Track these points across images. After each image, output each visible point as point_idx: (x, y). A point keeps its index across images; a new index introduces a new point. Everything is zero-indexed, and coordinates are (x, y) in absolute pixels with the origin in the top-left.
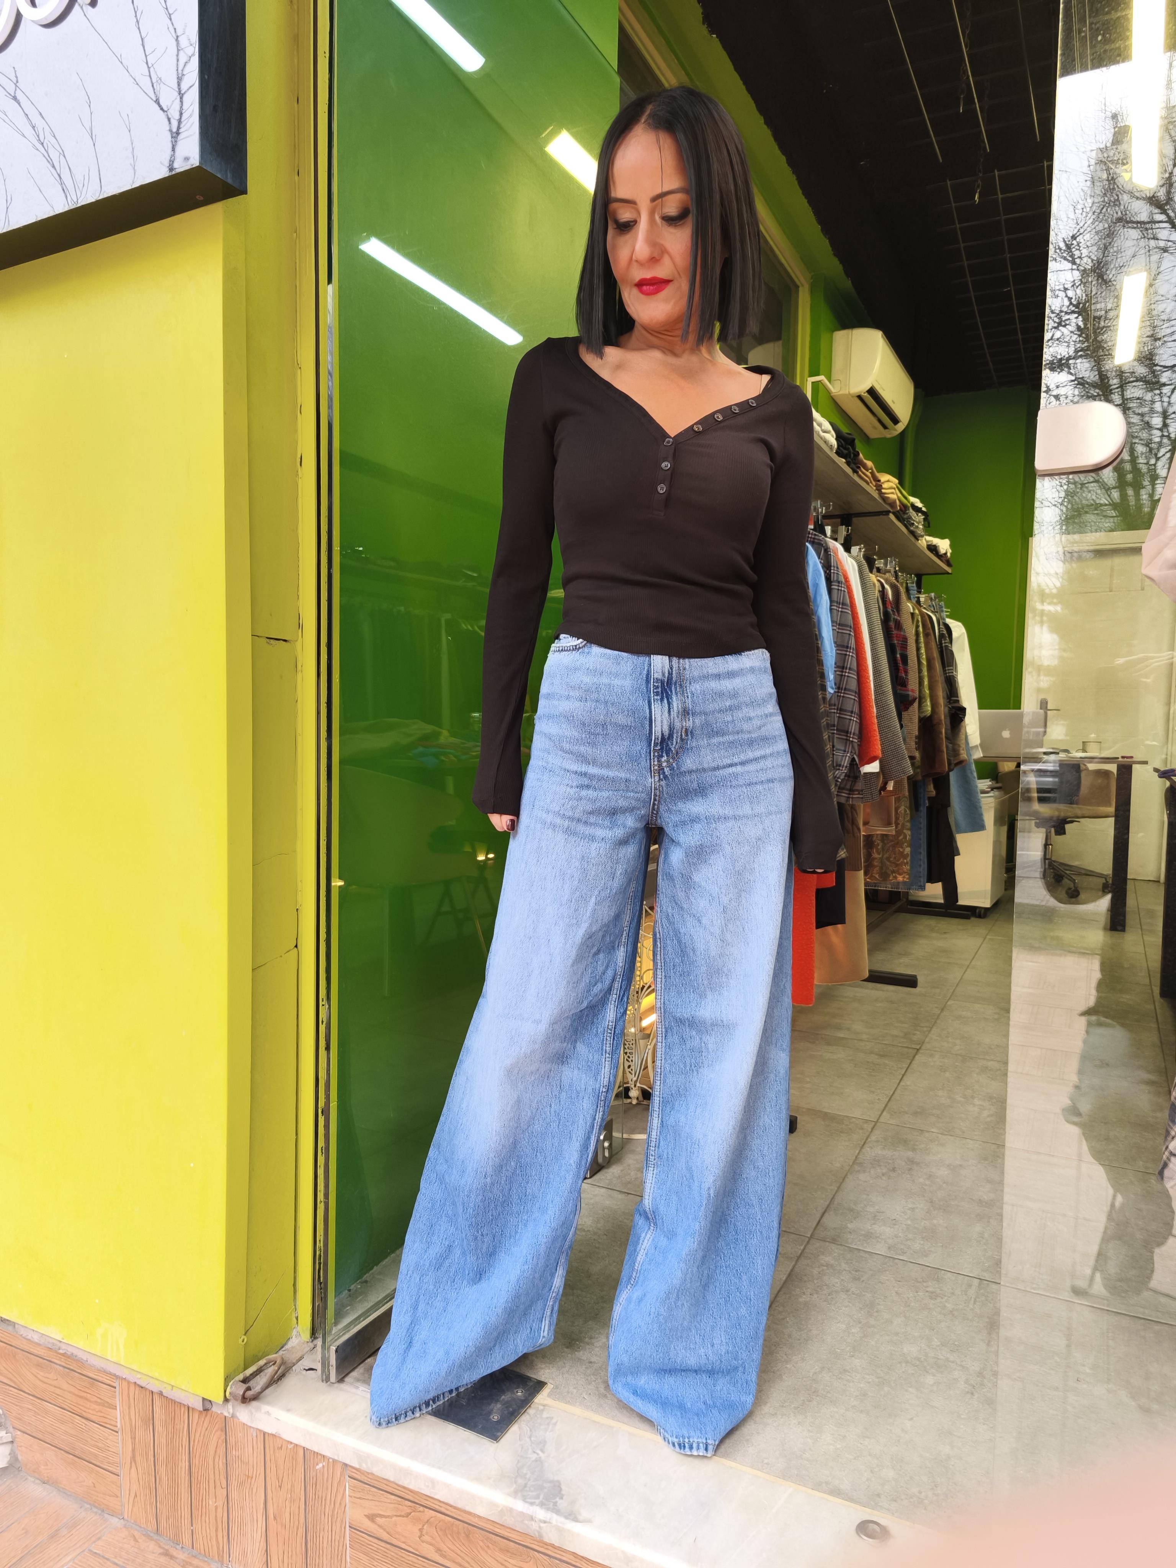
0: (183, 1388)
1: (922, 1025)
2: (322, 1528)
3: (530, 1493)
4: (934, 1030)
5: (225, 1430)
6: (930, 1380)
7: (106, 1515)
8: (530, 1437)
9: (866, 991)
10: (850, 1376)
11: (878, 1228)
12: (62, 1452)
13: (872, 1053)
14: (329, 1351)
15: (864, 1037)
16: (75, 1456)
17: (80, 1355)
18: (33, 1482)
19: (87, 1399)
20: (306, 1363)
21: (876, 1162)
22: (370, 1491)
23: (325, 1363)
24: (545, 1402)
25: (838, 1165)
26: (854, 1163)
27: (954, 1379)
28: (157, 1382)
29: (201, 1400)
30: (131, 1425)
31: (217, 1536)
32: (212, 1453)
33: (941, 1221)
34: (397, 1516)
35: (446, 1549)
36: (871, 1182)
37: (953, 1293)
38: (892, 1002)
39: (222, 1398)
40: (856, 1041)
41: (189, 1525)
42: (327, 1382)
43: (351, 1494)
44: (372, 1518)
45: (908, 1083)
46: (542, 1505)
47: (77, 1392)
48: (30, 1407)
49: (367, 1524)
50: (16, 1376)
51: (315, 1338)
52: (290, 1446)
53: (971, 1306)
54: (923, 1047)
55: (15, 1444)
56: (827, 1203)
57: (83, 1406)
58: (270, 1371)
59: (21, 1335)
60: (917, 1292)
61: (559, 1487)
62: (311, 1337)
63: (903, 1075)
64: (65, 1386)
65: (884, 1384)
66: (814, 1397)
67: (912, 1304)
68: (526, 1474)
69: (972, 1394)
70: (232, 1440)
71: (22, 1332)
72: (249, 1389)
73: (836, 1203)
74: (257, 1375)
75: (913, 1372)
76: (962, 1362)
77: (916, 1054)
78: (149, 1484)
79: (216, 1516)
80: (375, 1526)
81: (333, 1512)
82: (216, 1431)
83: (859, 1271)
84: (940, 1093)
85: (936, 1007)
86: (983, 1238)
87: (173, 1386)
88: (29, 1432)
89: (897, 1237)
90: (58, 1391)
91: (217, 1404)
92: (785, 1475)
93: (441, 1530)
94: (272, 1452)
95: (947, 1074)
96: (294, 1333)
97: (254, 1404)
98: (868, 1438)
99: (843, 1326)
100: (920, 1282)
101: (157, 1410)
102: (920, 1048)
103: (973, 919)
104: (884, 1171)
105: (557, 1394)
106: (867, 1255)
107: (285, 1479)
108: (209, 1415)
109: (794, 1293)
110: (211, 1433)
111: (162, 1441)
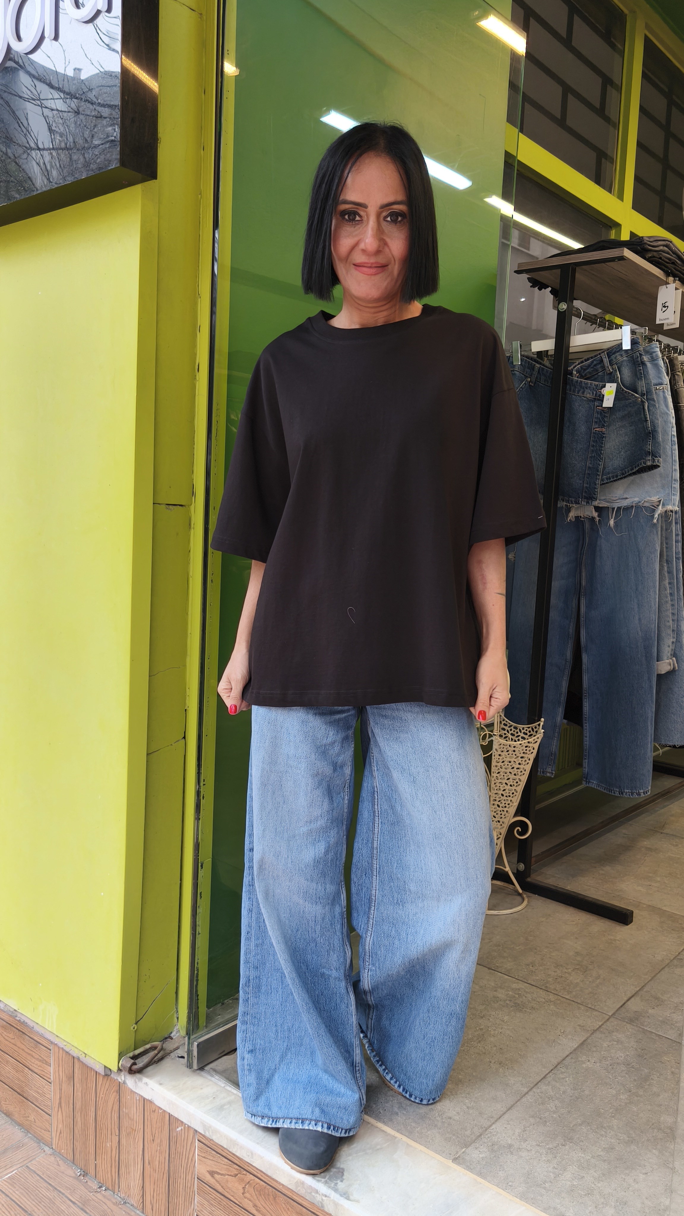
0: (92, 1056)
2: (179, 1176)
5: (119, 1091)
7: (41, 1144)
12: (16, 1093)
14: (193, 1046)
16: (25, 1097)
17: (29, 1022)
19: (32, 1056)
20: (180, 1052)
22: (211, 1153)
23: (189, 1053)
25: (660, 958)
28: (76, 1049)
29: (104, 1067)
30: (59, 1079)
31: (111, 1170)
32: (110, 1108)
34: (228, 1175)
35: (259, 1205)
39: (117, 1068)
41: (94, 1160)
42: (190, 1068)
43: (199, 1154)
44: (212, 1173)
46: (326, 1183)
47: (27, 1051)
49: (208, 1178)
52: (160, 1111)
56: (638, 989)
57: (30, 1061)
58: (152, 1054)
62: (186, 1033)
64: (19, 1044)
65: (632, 1143)
70: (123, 1100)
72: (135, 1064)
73: (645, 990)
74: (142, 1055)
78: (69, 1125)
79: (111, 1156)
80: (214, 1181)
81: (187, 1165)
82: (113, 1092)
83: (645, 1050)
87: (86, 1054)
90: (15, 1048)
91: (115, 1072)
93: (257, 1190)
94: (149, 1114)
96: (175, 1029)
97: (138, 1075)
98: (603, 1181)
101: (76, 1070)
106: (657, 1038)
107: (157, 1135)
108: (109, 1080)
109: (580, 1059)
110: (110, 1093)
111: (78, 1094)
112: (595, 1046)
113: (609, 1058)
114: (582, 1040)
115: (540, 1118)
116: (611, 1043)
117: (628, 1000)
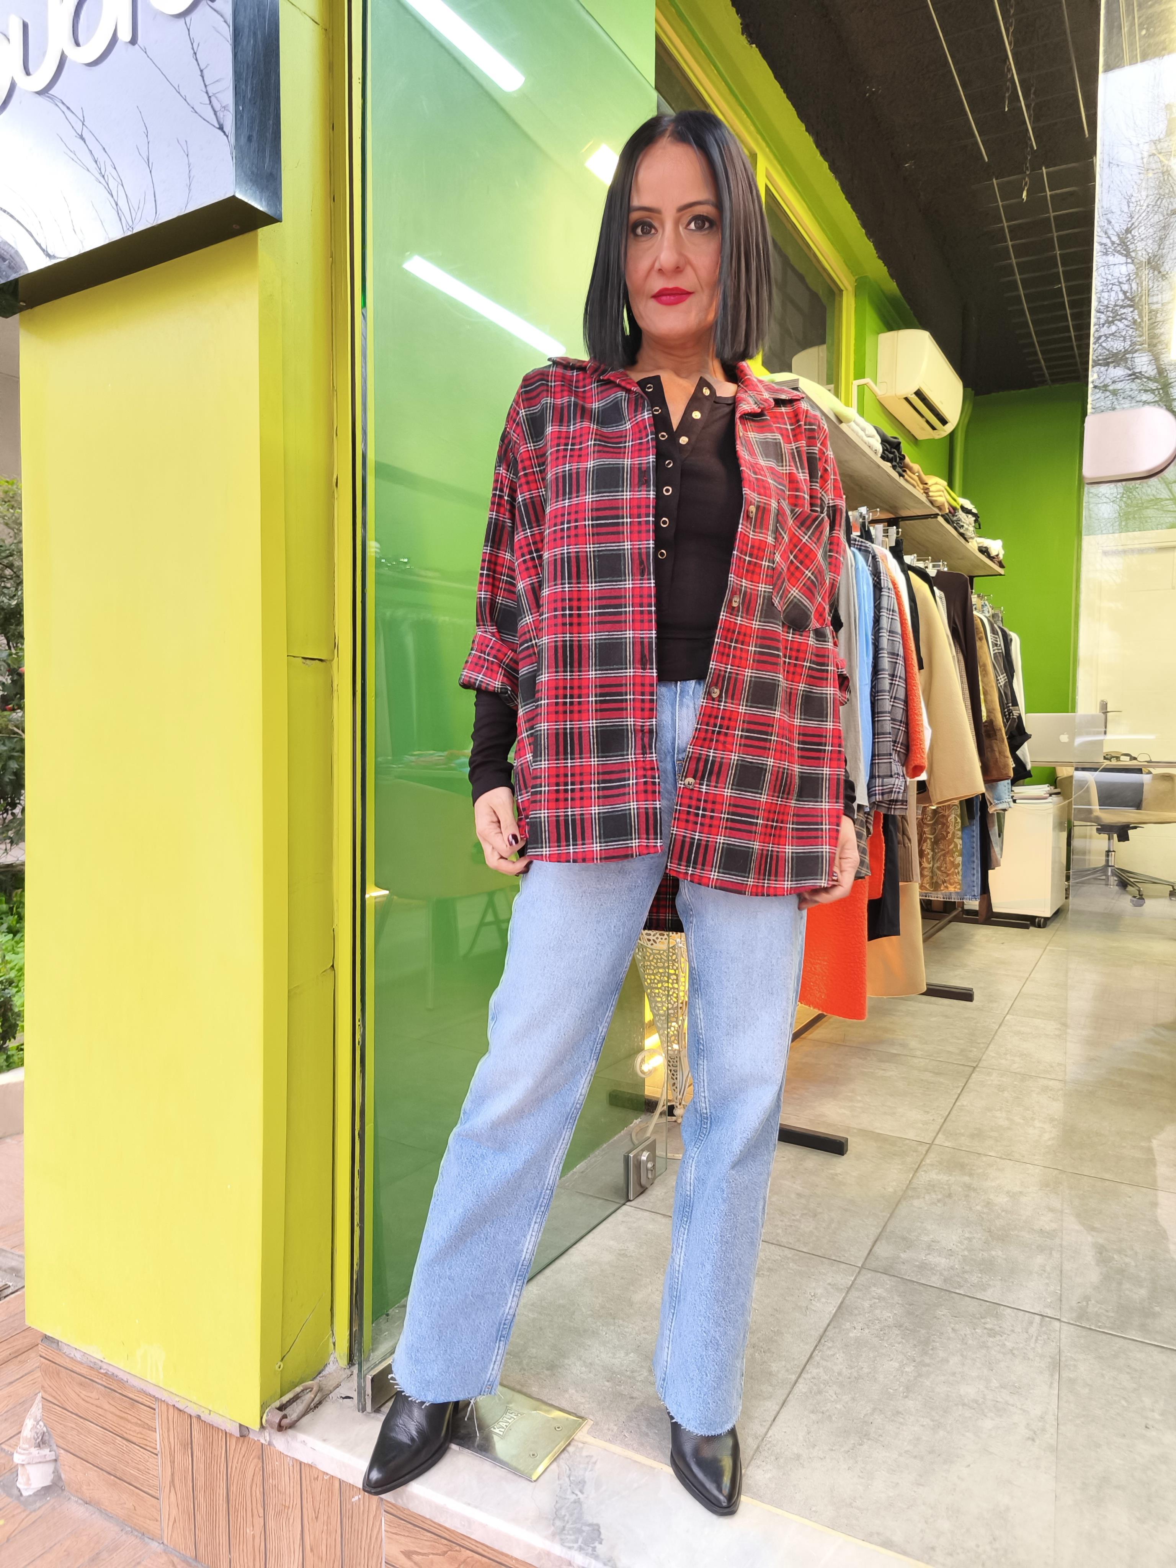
0: (221, 1413)
1: (979, 1041)
2: (358, 1562)
3: (569, 1537)
4: (992, 1046)
5: (262, 1458)
6: (987, 1424)
7: (147, 1540)
8: (569, 1477)
9: (920, 1004)
10: (904, 1418)
11: (934, 1259)
12: (105, 1473)
13: (926, 1070)
14: (365, 1381)
15: (918, 1053)
16: (117, 1477)
17: (121, 1375)
18: (77, 1502)
19: (127, 1420)
20: (343, 1391)
21: (931, 1187)
22: (406, 1527)
23: (361, 1391)
24: (585, 1440)
25: (891, 1190)
26: (907, 1187)
27: (1014, 1424)
28: (194, 1405)
29: (238, 1425)
30: (170, 1448)
32: (249, 1481)
33: (1000, 1253)
34: (433, 1554)
36: (926, 1208)
37: (1013, 1331)
38: (947, 1017)
39: (258, 1426)
40: (909, 1058)
41: (228, 1553)
42: (363, 1412)
43: (388, 1529)
44: (408, 1554)
45: (965, 1103)
46: (581, 1549)
47: (118, 1413)
48: (74, 1426)
49: (403, 1561)
50: (59, 1392)
51: (353, 1364)
52: (326, 1477)
53: (1032, 1345)
54: (979, 1066)
55: (59, 1463)
56: (880, 1230)
57: (124, 1427)
58: (308, 1397)
59: (64, 1353)
60: (975, 1329)
61: (599, 1531)
62: (349, 1364)
63: (959, 1095)
64: (106, 1406)
65: (939, 1427)
66: (865, 1440)
67: (970, 1342)
68: (565, 1516)
69: (1033, 1440)
70: (269, 1469)
71: (66, 1350)
72: (285, 1417)
73: (888, 1230)
74: (294, 1402)
75: (970, 1415)
76: (1022, 1405)
77: (973, 1072)
78: (188, 1510)
79: (254, 1546)
80: (412, 1564)
81: (369, 1547)
82: (253, 1459)
83: (913, 1304)
84: (998, 1114)
85: (994, 1023)
86: (1045, 1271)
87: (210, 1411)
88: (72, 1451)
89: (953, 1269)
90: (100, 1411)
91: (254, 1431)
92: (833, 1525)
94: (308, 1482)
95: (1006, 1094)
96: (332, 1359)
97: (290, 1432)
98: (923, 1485)
99: (898, 1365)
100: (978, 1319)
101: (195, 1433)
102: (977, 1066)
103: (1032, 928)
104: (940, 1197)
105: (596, 1430)
106: (921, 1288)
107: (321, 1511)
108: (246, 1442)
109: (844, 1327)
110: (248, 1461)
111: (200, 1466)
112: (856, 1308)
113: (877, 1322)
114: (839, 1302)
115: (823, 1413)
116: (872, 1302)
117: (873, 1246)
